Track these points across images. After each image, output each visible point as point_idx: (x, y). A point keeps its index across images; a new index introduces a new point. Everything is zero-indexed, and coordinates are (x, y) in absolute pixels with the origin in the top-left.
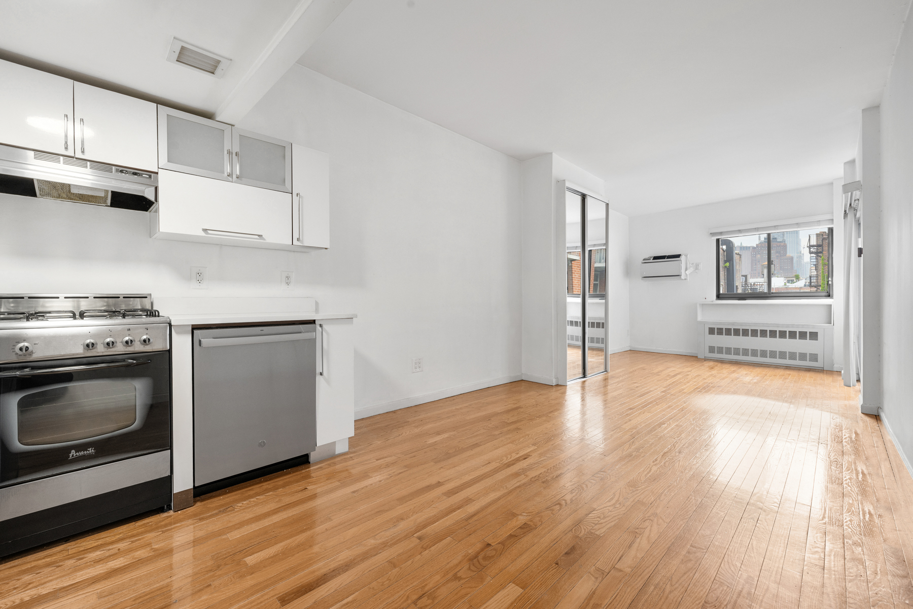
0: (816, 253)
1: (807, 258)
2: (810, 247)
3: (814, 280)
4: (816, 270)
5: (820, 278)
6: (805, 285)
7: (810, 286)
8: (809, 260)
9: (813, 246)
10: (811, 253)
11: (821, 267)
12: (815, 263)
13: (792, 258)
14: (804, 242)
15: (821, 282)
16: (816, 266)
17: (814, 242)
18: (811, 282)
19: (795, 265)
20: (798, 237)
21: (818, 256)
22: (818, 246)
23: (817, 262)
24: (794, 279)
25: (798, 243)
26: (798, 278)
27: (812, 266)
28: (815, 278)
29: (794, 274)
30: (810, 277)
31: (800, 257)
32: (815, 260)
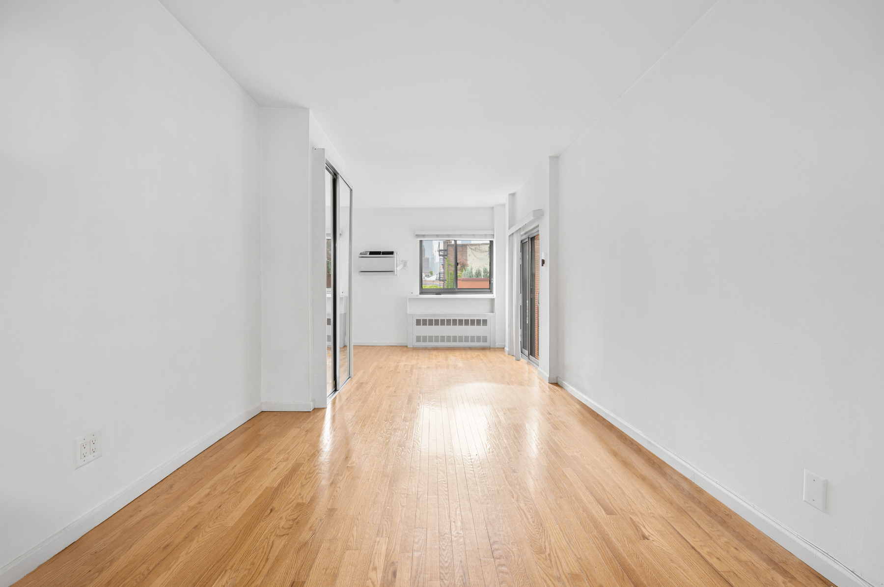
0: (443, 256)
1: (438, 259)
2: (440, 251)
3: (442, 276)
4: (443, 268)
5: (446, 274)
6: (436, 279)
7: (440, 280)
8: (439, 261)
9: (441, 250)
10: (440, 255)
11: (446, 266)
12: (442, 263)
13: (428, 259)
14: (436, 248)
15: (446, 278)
16: (443, 265)
17: (442, 248)
18: (440, 277)
19: (430, 264)
20: (432, 243)
21: (444, 258)
22: (445, 250)
23: (444, 262)
24: (429, 274)
25: (432, 248)
26: (432, 273)
27: (441, 265)
28: (443, 274)
29: (430, 271)
30: (440, 273)
31: (433, 258)
32: (442, 261)
